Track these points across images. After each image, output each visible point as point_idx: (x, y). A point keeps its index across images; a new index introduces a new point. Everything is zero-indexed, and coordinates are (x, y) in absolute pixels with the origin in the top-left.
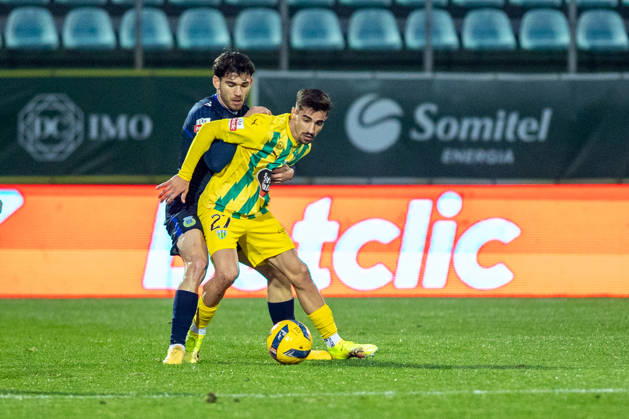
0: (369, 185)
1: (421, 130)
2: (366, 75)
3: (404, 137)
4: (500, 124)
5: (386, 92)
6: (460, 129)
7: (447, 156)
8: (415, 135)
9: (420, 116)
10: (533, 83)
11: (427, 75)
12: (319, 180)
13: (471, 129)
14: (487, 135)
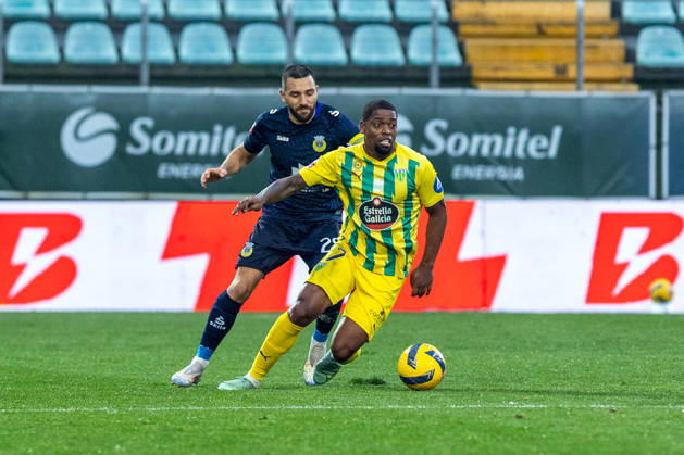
0: (84, 199)
1: (137, 144)
2: (82, 89)
3: (120, 152)
4: (217, 139)
5: (101, 106)
6: (177, 143)
7: (163, 171)
8: (131, 149)
9: (136, 130)
10: (251, 98)
11: (143, 89)
12: (33, 195)
13: (187, 143)
14: (203, 150)
